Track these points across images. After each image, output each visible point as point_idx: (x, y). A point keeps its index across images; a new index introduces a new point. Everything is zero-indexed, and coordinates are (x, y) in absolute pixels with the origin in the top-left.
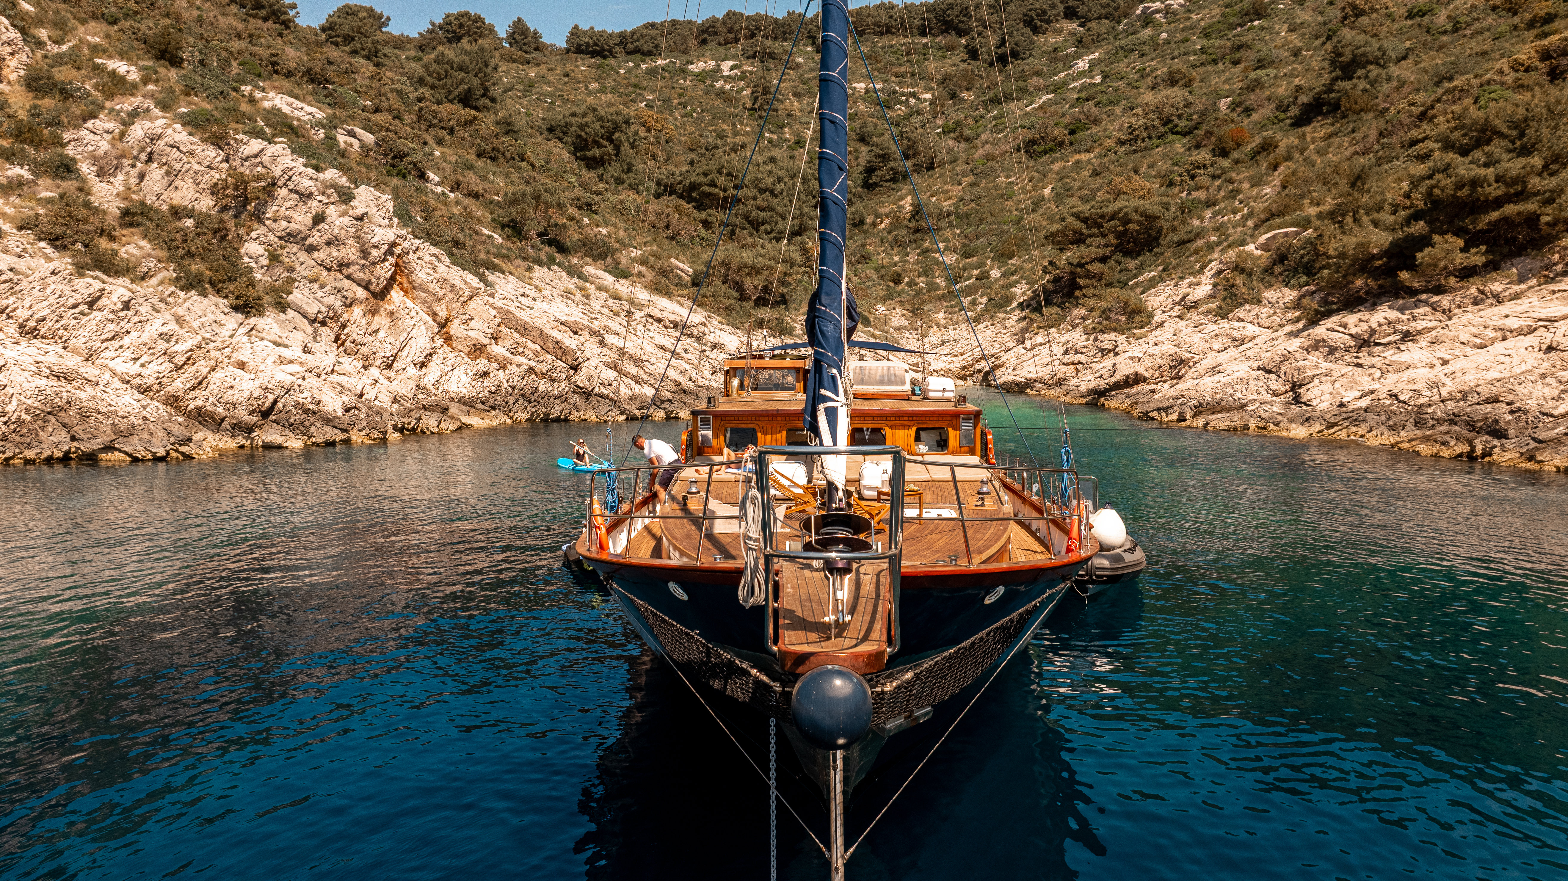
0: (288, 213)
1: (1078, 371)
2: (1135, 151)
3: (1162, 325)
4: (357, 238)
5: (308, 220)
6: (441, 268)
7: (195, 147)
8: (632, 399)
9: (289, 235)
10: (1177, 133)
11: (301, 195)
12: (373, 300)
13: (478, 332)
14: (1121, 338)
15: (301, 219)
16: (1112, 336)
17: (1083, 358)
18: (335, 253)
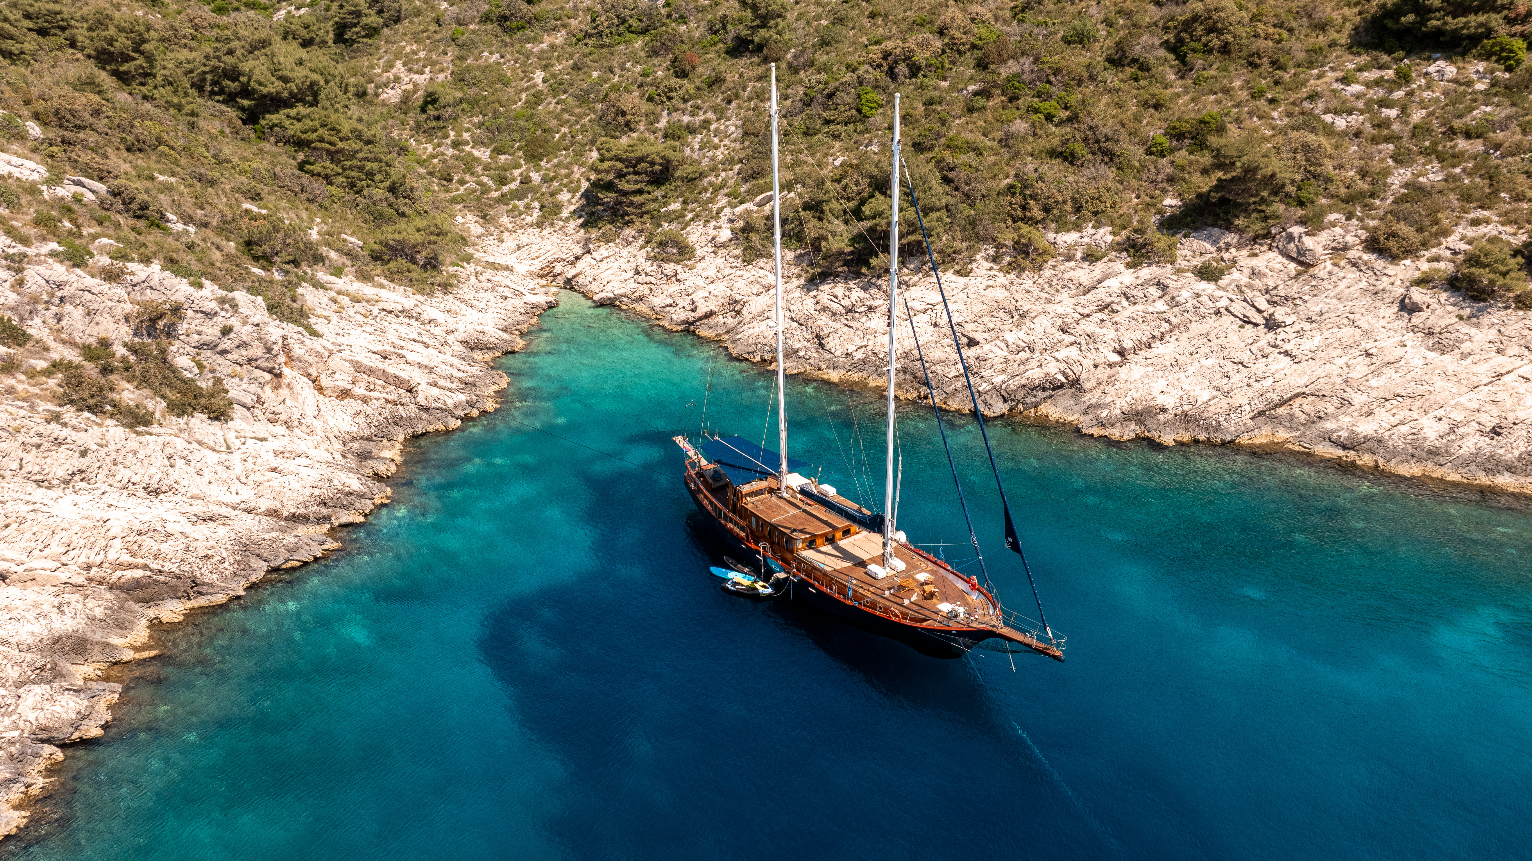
0: (198, 328)
1: (651, 290)
2: (602, 46)
3: (703, 258)
4: (259, 339)
5: (217, 331)
6: (308, 342)
7: (102, 288)
8: (456, 406)
9: (203, 344)
10: (632, 32)
11: (207, 314)
12: (275, 379)
13: (343, 381)
14: (679, 268)
15: (211, 332)
16: (672, 265)
17: (653, 280)
18: (244, 353)
